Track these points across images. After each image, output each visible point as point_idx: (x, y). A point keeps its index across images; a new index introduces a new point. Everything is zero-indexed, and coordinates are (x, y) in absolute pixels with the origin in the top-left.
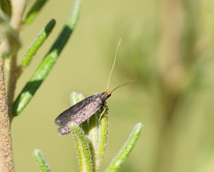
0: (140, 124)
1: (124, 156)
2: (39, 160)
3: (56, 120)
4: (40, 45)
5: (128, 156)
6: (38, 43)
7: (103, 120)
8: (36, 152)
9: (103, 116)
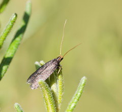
0: (84, 77)
1: (76, 100)
2: (19, 110)
3: (28, 80)
4: (9, 32)
5: (78, 100)
6: (7, 31)
7: (60, 76)
8: (16, 105)
9: (59, 74)
